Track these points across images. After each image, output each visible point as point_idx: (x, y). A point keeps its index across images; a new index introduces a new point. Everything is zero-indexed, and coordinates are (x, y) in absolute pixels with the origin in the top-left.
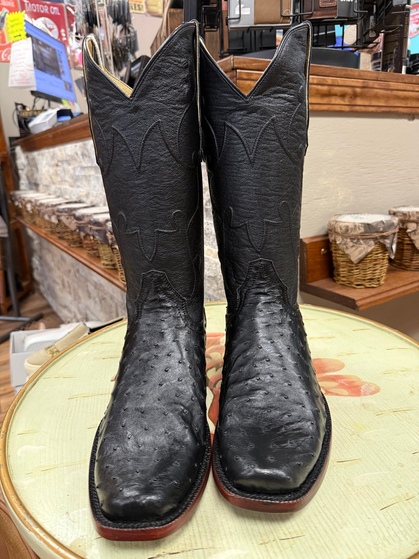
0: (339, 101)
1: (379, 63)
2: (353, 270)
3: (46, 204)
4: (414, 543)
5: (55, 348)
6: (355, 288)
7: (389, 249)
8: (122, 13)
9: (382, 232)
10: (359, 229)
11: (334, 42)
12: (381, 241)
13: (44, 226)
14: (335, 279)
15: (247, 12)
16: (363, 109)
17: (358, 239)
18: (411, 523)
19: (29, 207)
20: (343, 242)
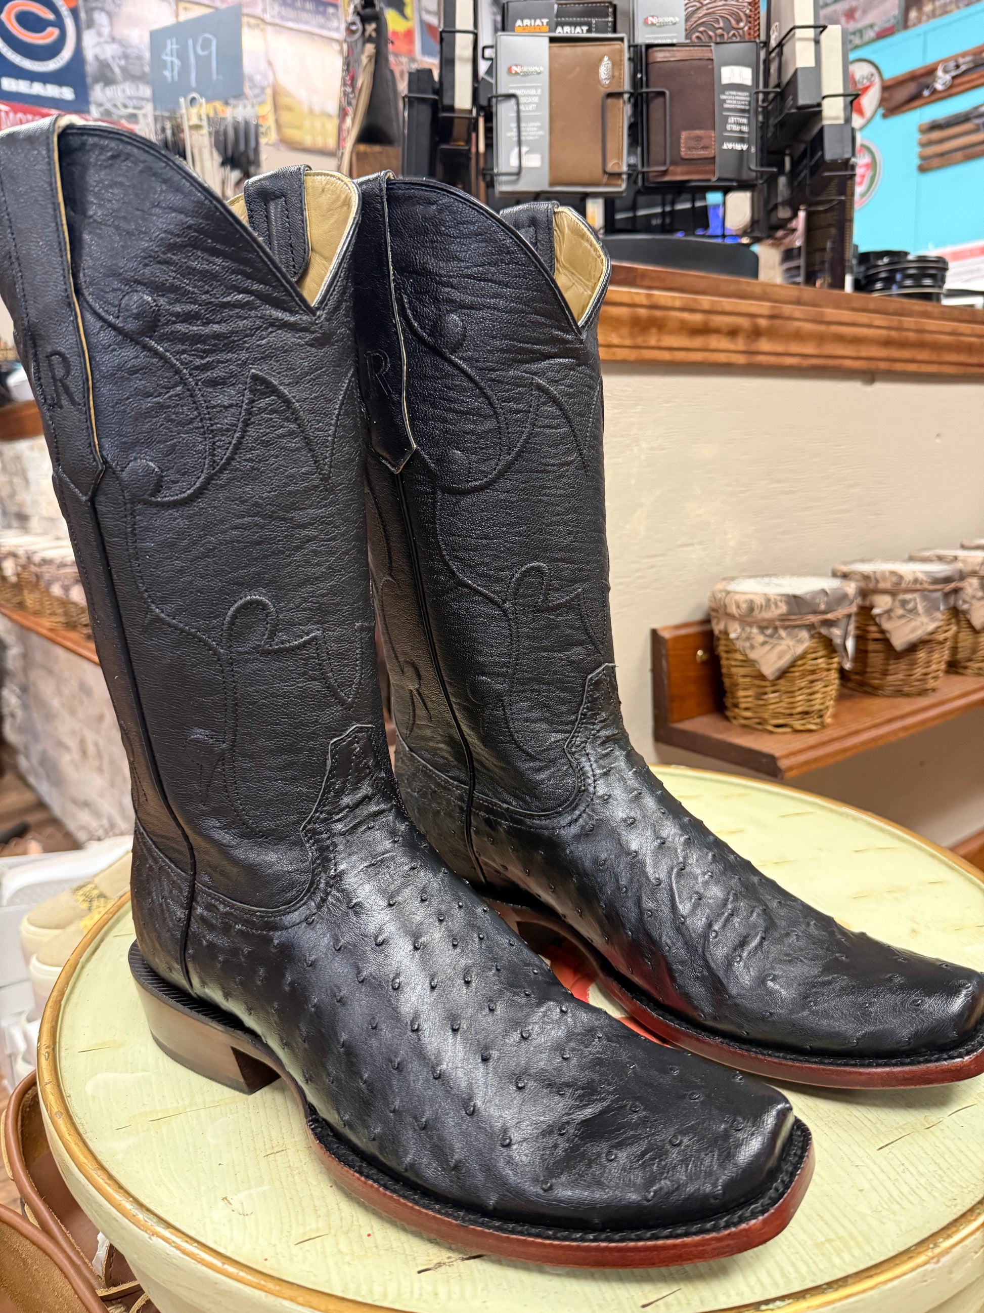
0: (723, 343)
1: (798, 268)
2: (766, 693)
3: (58, 562)
4: (948, 1203)
5: (96, 887)
6: (771, 732)
7: (840, 649)
8: (242, 147)
9: (825, 612)
10: (776, 605)
11: (706, 226)
12: (824, 631)
13: (48, 612)
14: (729, 714)
15: (534, 161)
16: (773, 360)
17: (776, 629)
18: (941, 1169)
19: (9, 568)
20: (744, 635)
